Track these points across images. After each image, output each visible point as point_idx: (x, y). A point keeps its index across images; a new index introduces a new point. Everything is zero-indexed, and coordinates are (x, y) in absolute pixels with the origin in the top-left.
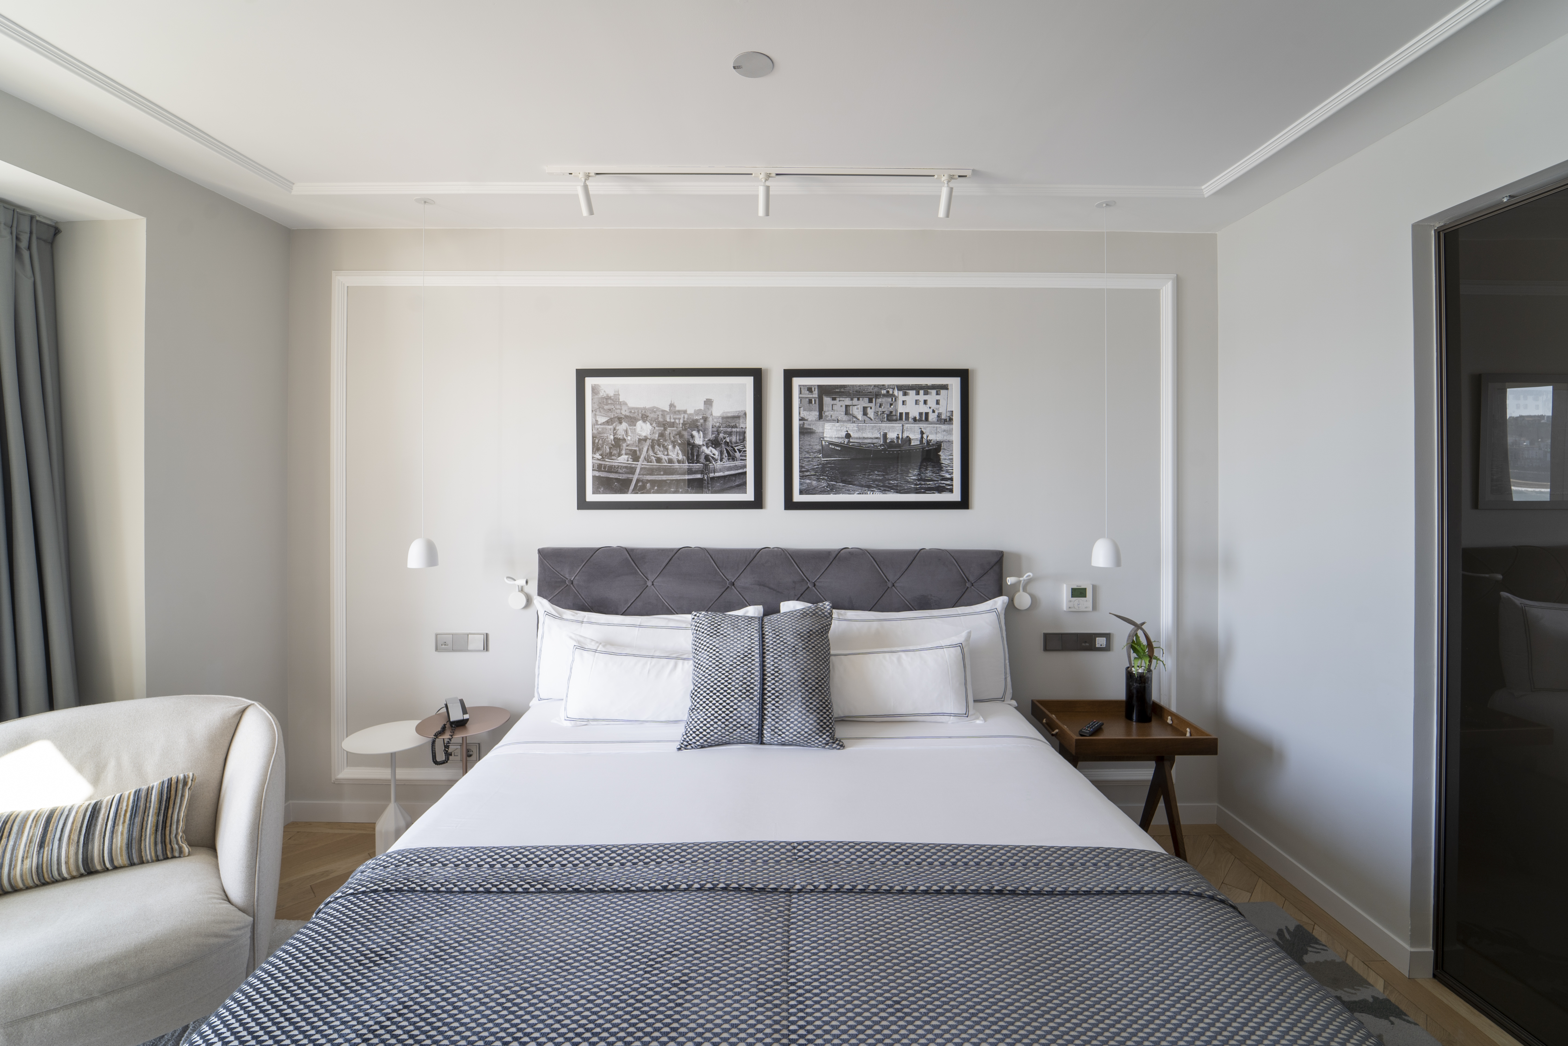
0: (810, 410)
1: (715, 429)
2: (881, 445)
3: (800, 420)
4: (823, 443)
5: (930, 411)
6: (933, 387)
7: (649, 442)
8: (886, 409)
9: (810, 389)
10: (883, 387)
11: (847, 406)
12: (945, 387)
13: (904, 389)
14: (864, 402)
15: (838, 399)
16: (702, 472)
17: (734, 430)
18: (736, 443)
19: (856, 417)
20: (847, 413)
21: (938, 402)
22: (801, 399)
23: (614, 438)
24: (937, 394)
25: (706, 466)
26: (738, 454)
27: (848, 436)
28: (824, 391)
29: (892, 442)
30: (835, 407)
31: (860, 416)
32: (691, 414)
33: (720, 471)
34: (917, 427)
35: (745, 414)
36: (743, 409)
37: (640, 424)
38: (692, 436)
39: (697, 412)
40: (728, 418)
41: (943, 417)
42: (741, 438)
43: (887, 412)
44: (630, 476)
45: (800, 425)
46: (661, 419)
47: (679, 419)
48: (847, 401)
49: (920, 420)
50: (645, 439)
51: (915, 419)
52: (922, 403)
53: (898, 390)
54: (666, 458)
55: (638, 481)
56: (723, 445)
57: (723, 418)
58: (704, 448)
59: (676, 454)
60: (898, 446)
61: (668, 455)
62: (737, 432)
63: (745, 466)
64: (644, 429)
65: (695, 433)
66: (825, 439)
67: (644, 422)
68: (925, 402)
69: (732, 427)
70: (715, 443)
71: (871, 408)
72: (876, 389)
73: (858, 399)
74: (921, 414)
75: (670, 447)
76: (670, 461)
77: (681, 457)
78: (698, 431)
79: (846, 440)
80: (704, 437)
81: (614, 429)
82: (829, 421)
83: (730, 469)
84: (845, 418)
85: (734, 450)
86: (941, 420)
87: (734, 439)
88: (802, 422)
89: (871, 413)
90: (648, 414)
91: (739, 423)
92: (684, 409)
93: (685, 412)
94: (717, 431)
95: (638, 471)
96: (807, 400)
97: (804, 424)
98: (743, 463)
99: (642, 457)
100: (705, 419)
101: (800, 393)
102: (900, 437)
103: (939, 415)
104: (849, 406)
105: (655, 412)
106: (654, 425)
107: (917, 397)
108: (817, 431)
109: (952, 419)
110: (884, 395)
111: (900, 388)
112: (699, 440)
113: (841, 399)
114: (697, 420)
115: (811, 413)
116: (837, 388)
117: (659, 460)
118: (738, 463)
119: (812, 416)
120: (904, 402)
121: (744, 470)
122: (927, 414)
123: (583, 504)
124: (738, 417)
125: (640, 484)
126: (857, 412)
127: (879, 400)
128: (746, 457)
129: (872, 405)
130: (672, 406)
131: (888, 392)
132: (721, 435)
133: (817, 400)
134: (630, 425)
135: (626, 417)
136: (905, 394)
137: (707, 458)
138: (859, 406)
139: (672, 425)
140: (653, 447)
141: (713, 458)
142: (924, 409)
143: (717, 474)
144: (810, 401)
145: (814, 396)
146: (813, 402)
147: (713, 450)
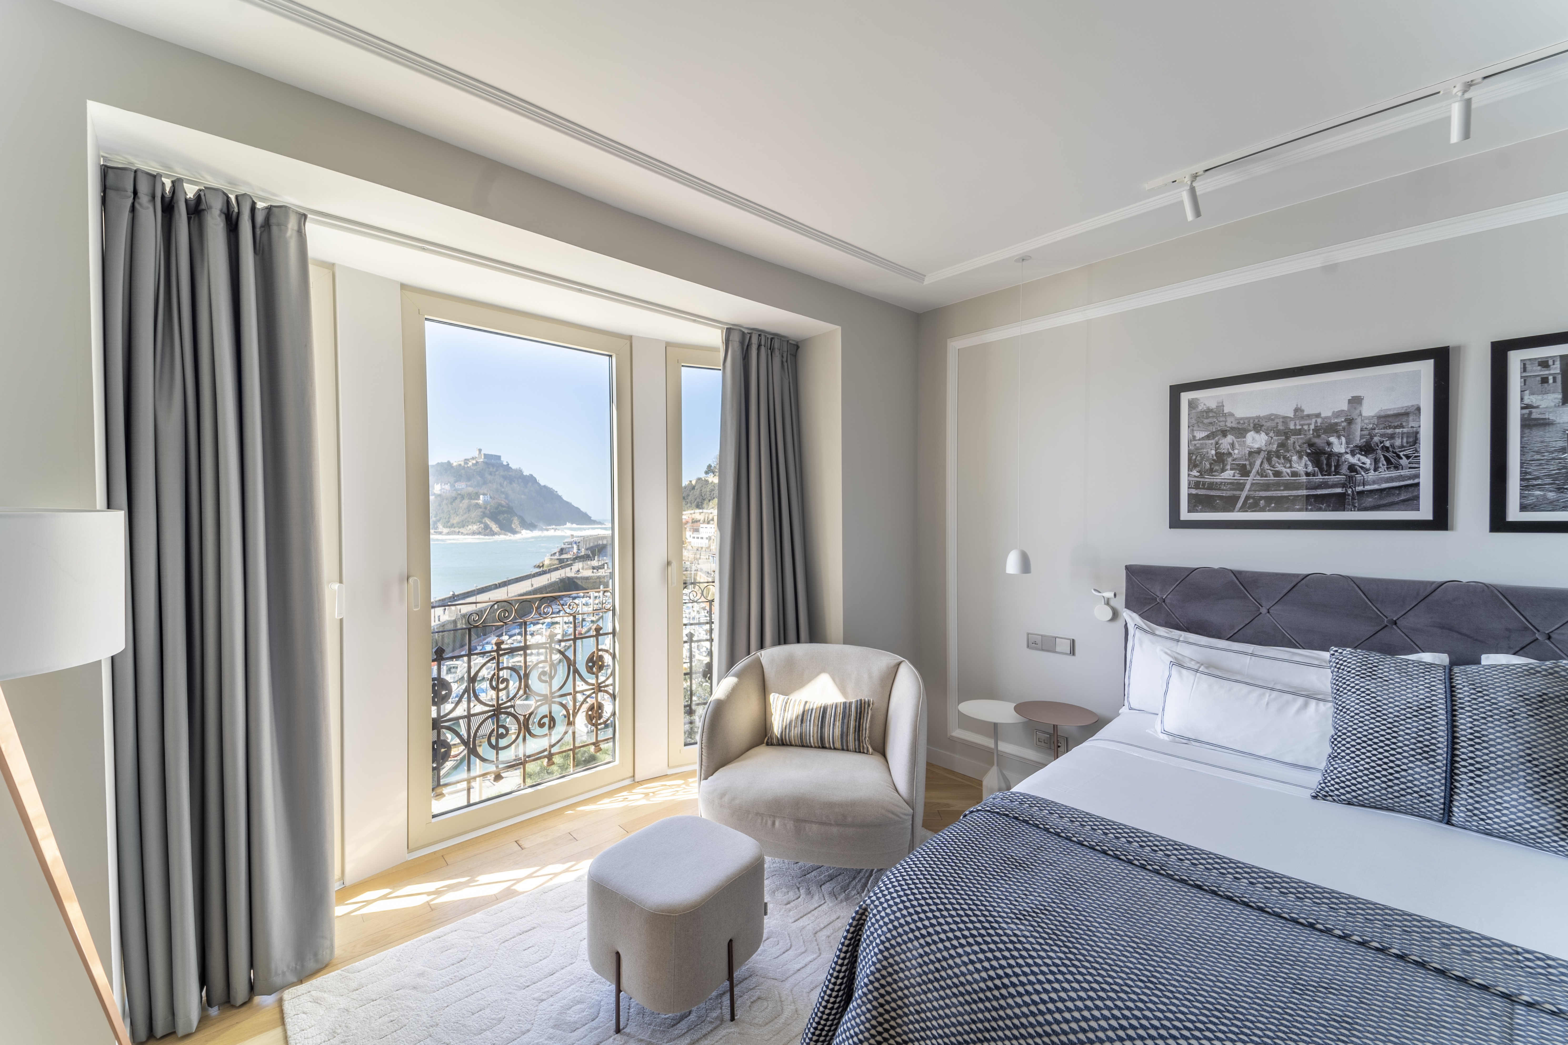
0: (1545, 392)
3: (1522, 408)
7: (1263, 455)
9: (1544, 364)
16: (1343, 486)
17: (1400, 430)
18: (1402, 446)
22: (1525, 380)
23: (1216, 454)
25: (1350, 479)
26: (1404, 461)
32: (1326, 418)
33: (1374, 483)
35: (1418, 409)
36: (1414, 403)
37: (1251, 435)
38: (1329, 444)
39: (1337, 414)
40: (1387, 416)
42: (1411, 440)
44: (1237, 493)
45: (1522, 415)
46: (1281, 427)
47: (1309, 425)
50: (1259, 451)
54: (1289, 471)
55: (1247, 498)
56: (1379, 452)
57: (1379, 417)
58: (1349, 457)
59: (1302, 465)
61: (1291, 467)
62: (1403, 434)
63: (1417, 476)
64: (1257, 440)
65: (1333, 439)
67: (1258, 432)
69: (1396, 427)
70: (1366, 449)
75: (1295, 458)
76: (1295, 474)
77: (1310, 469)
78: (1339, 437)
80: (1348, 443)
81: (1217, 443)
83: (1391, 479)
85: (1398, 456)
87: (1398, 442)
88: (1526, 411)
90: (1263, 423)
91: (1407, 422)
92: (1316, 412)
93: (1318, 415)
94: (1369, 434)
95: (1248, 487)
96: (1539, 379)
97: (1530, 413)
98: (1413, 471)
99: (1254, 471)
100: (1350, 422)
101: (1524, 369)
105: (1273, 420)
106: (1272, 434)
108: (1558, 420)
112: (1339, 446)
114: (1336, 424)
115: (1545, 396)
117: (1277, 474)
119: (1548, 400)
121: (1416, 481)
123: (1176, 522)
124: (1406, 414)
125: (1251, 501)
128: (1419, 463)
130: (1297, 410)
132: (1376, 439)
133: (1559, 378)
134: (1237, 437)
135: (1232, 429)
137: (1352, 468)
139: (1298, 432)
140: (1269, 459)
141: (1362, 468)
143: (1368, 488)
144: (1545, 380)
145: (1552, 372)
146: (1551, 381)
147: (1362, 457)
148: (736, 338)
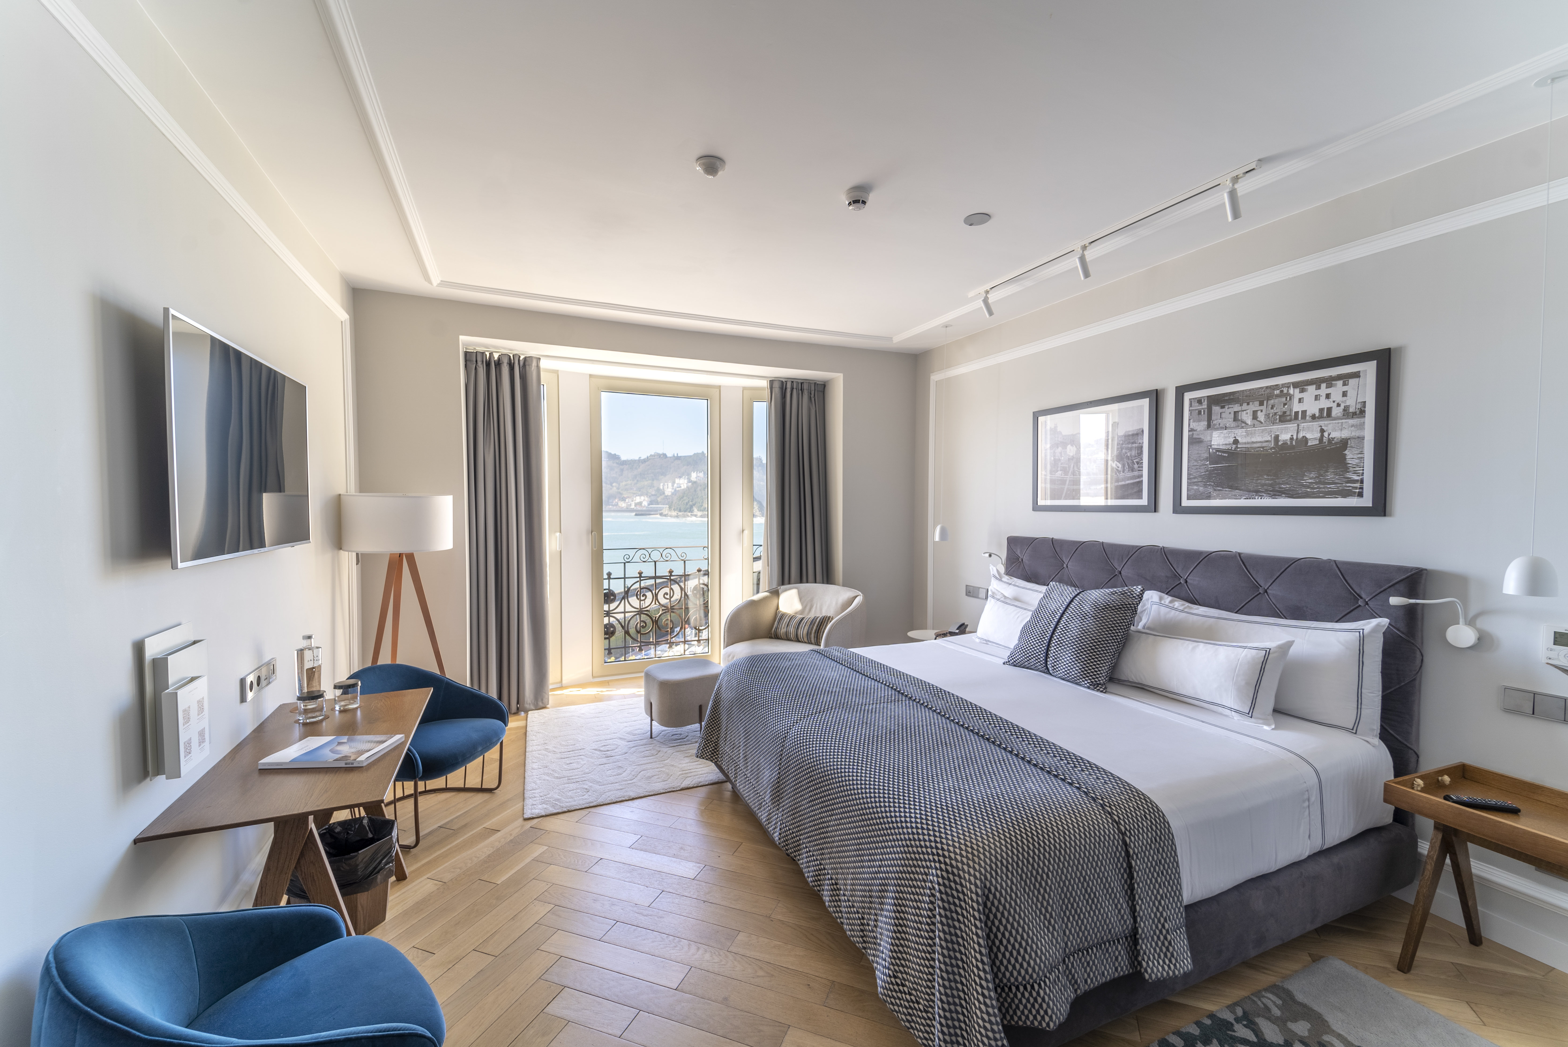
0: (1200, 421)
1: (1119, 446)
2: (1271, 449)
3: (1189, 431)
4: (1211, 450)
5: (1334, 405)
6: (1339, 377)
7: (1075, 460)
8: (1279, 409)
9: (1200, 401)
10: (1276, 387)
11: (1235, 413)
12: (1356, 375)
13: (1301, 386)
14: (1254, 406)
15: (1227, 407)
17: (1134, 445)
18: (1135, 456)
19: (1245, 423)
20: (1235, 419)
21: (1345, 394)
22: (1191, 412)
23: (1054, 459)
24: (1344, 384)
26: (1136, 466)
27: (1236, 442)
28: (1214, 401)
29: (1285, 443)
30: (1223, 415)
31: (1249, 422)
33: (1123, 480)
34: (1316, 425)
35: (1143, 431)
36: (1141, 427)
37: (1069, 447)
40: (1129, 436)
41: (1352, 410)
42: (1139, 452)
43: (1279, 413)
45: (1190, 436)
48: (1237, 408)
49: (1321, 417)
50: (1073, 458)
51: (1313, 417)
52: (1323, 398)
53: (1294, 387)
55: (1068, 490)
56: (1125, 459)
57: (1126, 436)
58: (1111, 462)
59: (1090, 468)
60: (1292, 447)
61: (1086, 469)
62: (1135, 447)
63: (1141, 476)
64: (1072, 451)
66: (1213, 447)
67: (1072, 445)
68: (1328, 396)
69: (1132, 443)
70: (1119, 458)
71: (1262, 411)
72: (1268, 391)
73: (1248, 404)
74: (1321, 410)
75: (1088, 463)
76: (1088, 474)
77: (1095, 470)
79: (1234, 446)
80: (1111, 453)
81: (1054, 452)
82: (1217, 429)
83: (1128, 478)
84: (1233, 424)
85: (1133, 462)
86: (1347, 413)
87: (1133, 453)
88: (1191, 433)
89: (1261, 416)
90: (1074, 439)
91: (1138, 439)
94: (1121, 448)
95: (1068, 482)
96: (1197, 411)
97: (1193, 434)
98: (1139, 473)
99: (1070, 472)
101: (1191, 405)
102: (1295, 437)
103: (1346, 409)
104: (1238, 412)
107: (1318, 392)
108: (1206, 439)
109: (1364, 411)
110: (1277, 396)
111: (1296, 385)
112: (1107, 455)
113: (1230, 406)
115: (1199, 424)
116: (1226, 396)
118: (1136, 473)
119: (1201, 426)
120: (1300, 400)
121: (1141, 479)
122: (1329, 410)
123: (1036, 508)
124: (1137, 434)
126: (1247, 417)
127: (1271, 402)
128: (1142, 467)
129: (1264, 408)
131: (1282, 391)
132: (1124, 451)
133: (1206, 410)
134: (1063, 449)
135: (1061, 442)
136: (1302, 391)
137: (1113, 470)
138: (1248, 411)
140: (1077, 464)
141: (1117, 470)
142: (1324, 404)
144: (1200, 413)
145: (1203, 407)
146: (1202, 413)
147: (1118, 463)
148: (777, 385)
